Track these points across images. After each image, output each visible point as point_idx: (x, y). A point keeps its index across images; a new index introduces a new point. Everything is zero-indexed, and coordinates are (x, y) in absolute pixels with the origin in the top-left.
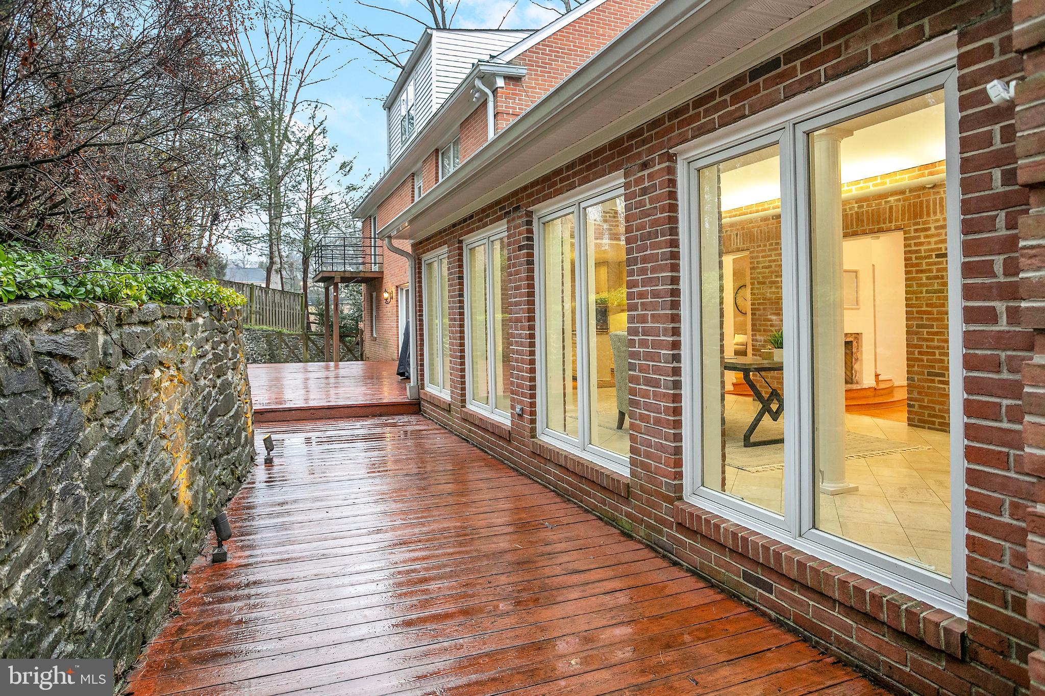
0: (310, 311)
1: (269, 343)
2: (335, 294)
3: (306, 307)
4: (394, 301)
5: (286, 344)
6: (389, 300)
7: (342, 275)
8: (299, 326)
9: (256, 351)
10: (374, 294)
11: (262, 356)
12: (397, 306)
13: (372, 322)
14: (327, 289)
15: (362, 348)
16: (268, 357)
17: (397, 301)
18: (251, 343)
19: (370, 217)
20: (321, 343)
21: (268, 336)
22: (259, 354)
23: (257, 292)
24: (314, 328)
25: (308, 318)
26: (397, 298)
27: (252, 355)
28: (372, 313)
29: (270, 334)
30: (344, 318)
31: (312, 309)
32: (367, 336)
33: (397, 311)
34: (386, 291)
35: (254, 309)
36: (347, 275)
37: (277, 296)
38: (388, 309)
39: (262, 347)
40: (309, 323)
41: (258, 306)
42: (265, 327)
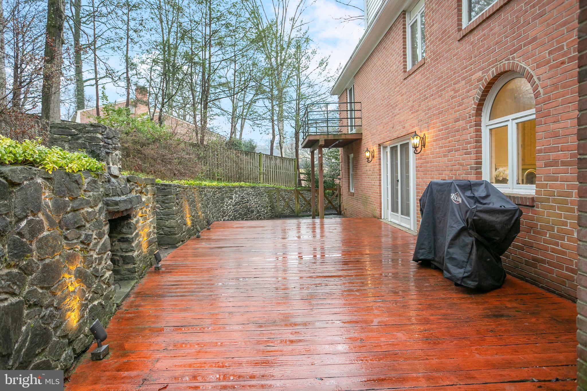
0: (301, 171)
1: (270, 197)
2: (320, 156)
3: (298, 168)
4: (376, 159)
5: (283, 198)
6: (370, 159)
7: (326, 137)
8: (293, 183)
9: (260, 204)
10: (352, 156)
11: (264, 208)
12: (380, 164)
13: (349, 179)
14: (312, 153)
15: (340, 200)
16: (269, 208)
17: (380, 159)
18: (256, 198)
19: (346, 89)
20: (308, 196)
21: (268, 191)
22: (262, 206)
23: (263, 159)
24: (303, 183)
25: (299, 177)
26: (380, 157)
27: (256, 208)
28: (349, 172)
29: (270, 190)
30: (325, 176)
31: (302, 170)
32: (344, 191)
33: (380, 170)
34: (367, 150)
35: (262, 171)
36: (330, 137)
37: (278, 161)
38: (367, 168)
39: (265, 201)
40: (300, 180)
41: (265, 169)
42: (267, 185)
